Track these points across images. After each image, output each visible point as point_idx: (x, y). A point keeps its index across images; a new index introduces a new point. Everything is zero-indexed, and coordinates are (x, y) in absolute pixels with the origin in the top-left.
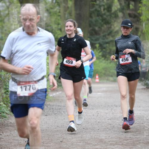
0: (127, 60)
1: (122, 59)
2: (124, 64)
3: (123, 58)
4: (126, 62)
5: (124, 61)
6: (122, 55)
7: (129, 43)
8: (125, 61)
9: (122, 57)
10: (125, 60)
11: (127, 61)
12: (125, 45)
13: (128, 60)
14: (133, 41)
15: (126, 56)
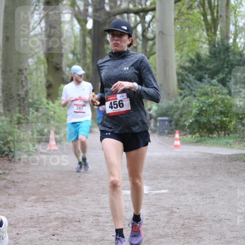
0: (121, 105)
1: (111, 103)
2: (114, 115)
3: (112, 101)
4: (119, 109)
5: (115, 108)
6: (110, 95)
7: (125, 69)
8: (117, 107)
9: (111, 98)
10: (115, 106)
11: (120, 107)
12: (115, 72)
13: (123, 106)
14: (132, 65)
15: (119, 97)
